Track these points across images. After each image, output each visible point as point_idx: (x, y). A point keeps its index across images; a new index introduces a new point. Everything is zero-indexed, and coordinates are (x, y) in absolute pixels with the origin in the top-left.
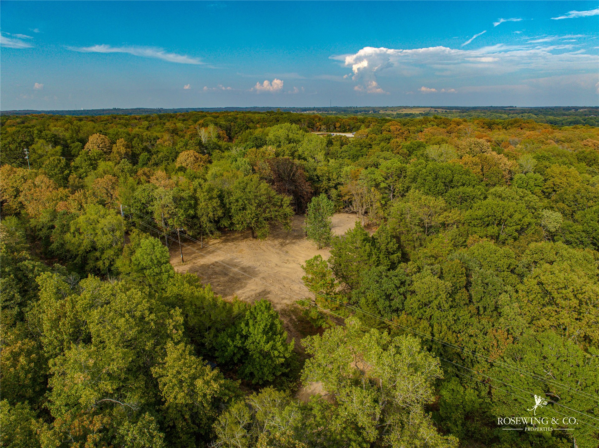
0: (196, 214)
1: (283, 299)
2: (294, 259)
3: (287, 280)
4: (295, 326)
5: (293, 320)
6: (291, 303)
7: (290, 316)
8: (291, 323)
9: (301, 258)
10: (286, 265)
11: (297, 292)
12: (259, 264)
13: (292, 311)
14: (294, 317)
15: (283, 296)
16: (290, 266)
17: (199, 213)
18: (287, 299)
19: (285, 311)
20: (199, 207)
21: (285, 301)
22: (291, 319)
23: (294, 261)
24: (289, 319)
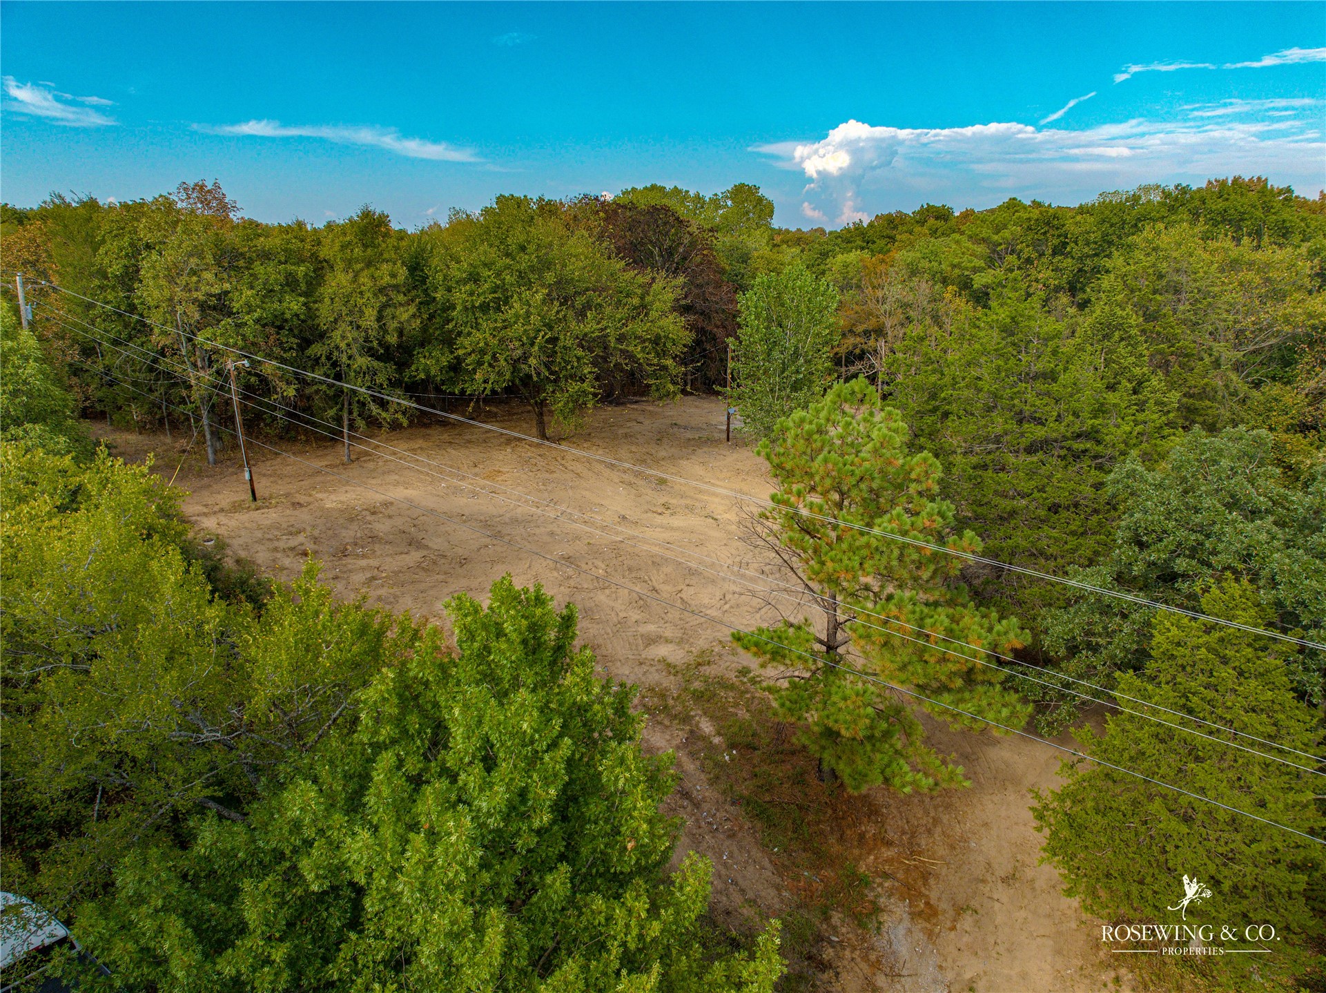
0: (311, 314)
1: (651, 640)
2: (689, 502)
3: (668, 569)
4: (717, 774)
5: (705, 738)
6: (691, 659)
7: (686, 719)
8: (692, 755)
9: (716, 500)
10: (659, 520)
11: (713, 613)
12: (552, 515)
13: (698, 697)
14: (706, 727)
15: (651, 628)
16: (677, 522)
17: (325, 313)
18: (667, 641)
19: (663, 696)
20: (327, 290)
21: (662, 651)
22: (694, 736)
23: (690, 509)
24: (681, 735)
